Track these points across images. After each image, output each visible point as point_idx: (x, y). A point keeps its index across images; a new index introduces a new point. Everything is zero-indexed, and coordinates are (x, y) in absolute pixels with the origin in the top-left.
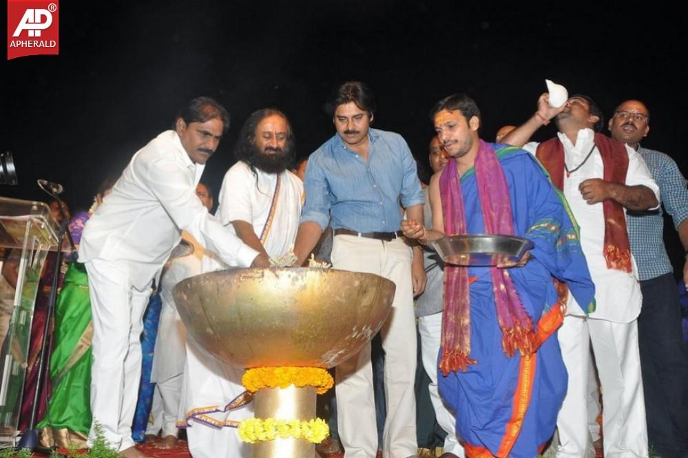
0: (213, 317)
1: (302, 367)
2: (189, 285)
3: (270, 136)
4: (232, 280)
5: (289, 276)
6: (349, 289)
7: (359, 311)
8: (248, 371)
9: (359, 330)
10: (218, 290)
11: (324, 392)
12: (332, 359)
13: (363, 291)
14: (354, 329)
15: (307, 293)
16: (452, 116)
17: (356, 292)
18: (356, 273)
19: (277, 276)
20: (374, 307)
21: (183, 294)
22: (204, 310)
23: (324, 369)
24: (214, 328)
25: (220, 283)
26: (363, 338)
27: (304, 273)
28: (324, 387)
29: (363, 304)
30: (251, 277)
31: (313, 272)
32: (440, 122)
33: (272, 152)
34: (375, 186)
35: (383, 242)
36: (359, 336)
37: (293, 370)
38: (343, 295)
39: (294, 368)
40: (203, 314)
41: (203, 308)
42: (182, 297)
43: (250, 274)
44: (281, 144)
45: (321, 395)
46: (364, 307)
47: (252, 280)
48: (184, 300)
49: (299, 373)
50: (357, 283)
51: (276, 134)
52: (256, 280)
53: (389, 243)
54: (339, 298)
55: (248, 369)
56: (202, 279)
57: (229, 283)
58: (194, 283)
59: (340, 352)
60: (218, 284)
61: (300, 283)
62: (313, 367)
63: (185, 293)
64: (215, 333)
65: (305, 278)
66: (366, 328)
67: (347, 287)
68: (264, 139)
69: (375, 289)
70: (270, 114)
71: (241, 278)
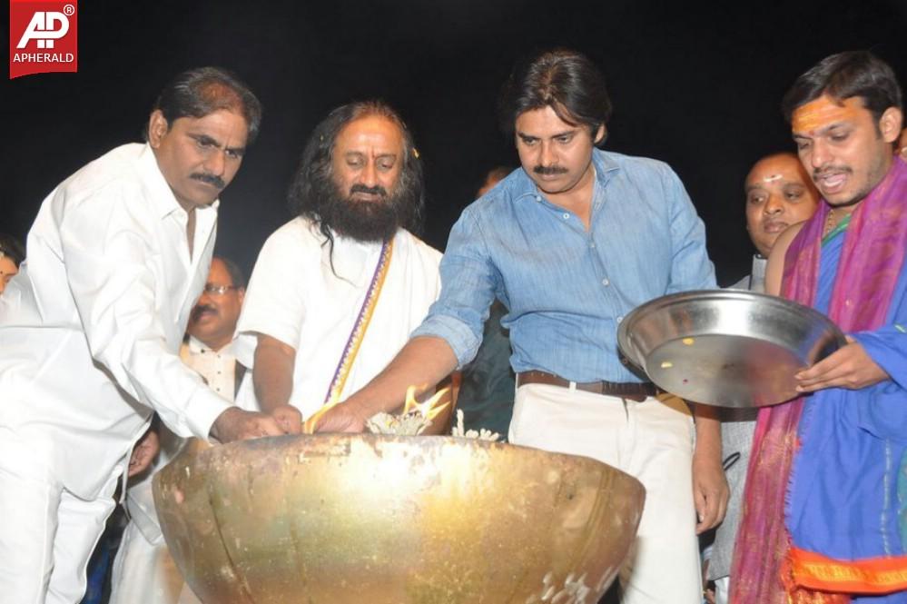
0: (238, 542)
2: (187, 469)
3: (363, 160)
4: (282, 459)
5: (405, 454)
6: (535, 487)
7: (559, 541)
9: (558, 583)
10: (251, 481)
13: (567, 495)
14: (546, 580)
15: (443, 492)
16: (842, 111)
17: (551, 497)
18: (551, 457)
19: (379, 453)
20: (594, 532)
21: (174, 488)
22: (219, 525)
24: (239, 567)
25: (255, 464)
26: (568, 603)
27: (437, 448)
29: (566, 524)
30: (323, 454)
31: (461, 449)
32: (808, 125)
33: (366, 197)
34: (606, 282)
35: (625, 403)
36: (557, 596)
38: (523, 501)
40: (215, 533)
41: (216, 520)
42: (172, 497)
43: (321, 447)
44: (386, 179)
46: (571, 530)
47: (323, 460)
48: (176, 505)
50: (553, 476)
51: (373, 156)
52: (332, 459)
53: (639, 405)
54: (511, 507)
57: (275, 466)
58: (198, 466)
60: (251, 467)
61: (428, 469)
63: (179, 488)
64: (240, 579)
65: (438, 460)
66: (575, 581)
67: (531, 484)
68: (349, 168)
69: (594, 491)
70: (364, 115)
71: (302, 455)
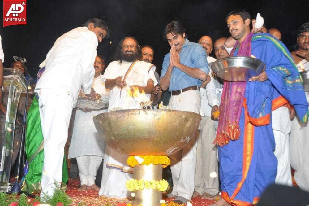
0: (115, 132)
1: (156, 155)
2: (103, 117)
3: (127, 46)
4: (124, 115)
5: (152, 113)
6: (180, 119)
7: (185, 130)
8: (130, 157)
9: (184, 138)
10: (118, 119)
11: (166, 167)
12: (170, 151)
13: (186, 120)
14: (182, 138)
15: (161, 121)
17: (183, 121)
18: (183, 112)
19: (147, 114)
20: (192, 128)
21: (99, 120)
23: (166, 156)
24: (115, 137)
25: (118, 116)
26: (186, 142)
27: (159, 112)
28: (166, 165)
29: (186, 126)
31: (164, 111)
32: (230, 21)
36: (184, 141)
37: (152, 157)
38: (177, 122)
39: (153, 156)
40: (110, 130)
41: (110, 128)
42: (99, 122)
43: (133, 112)
44: (133, 49)
45: (165, 168)
46: (187, 127)
47: (134, 115)
48: (100, 124)
49: (155, 158)
50: (184, 117)
51: (130, 45)
52: (136, 115)
54: (175, 124)
55: (130, 156)
56: (110, 114)
57: (123, 116)
58: (105, 116)
59: (175, 149)
60: (118, 117)
61: (157, 117)
62: (161, 155)
63: (101, 120)
64: (116, 140)
65: (160, 115)
66: (188, 137)
69: (192, 119)
71: (129, 114)
